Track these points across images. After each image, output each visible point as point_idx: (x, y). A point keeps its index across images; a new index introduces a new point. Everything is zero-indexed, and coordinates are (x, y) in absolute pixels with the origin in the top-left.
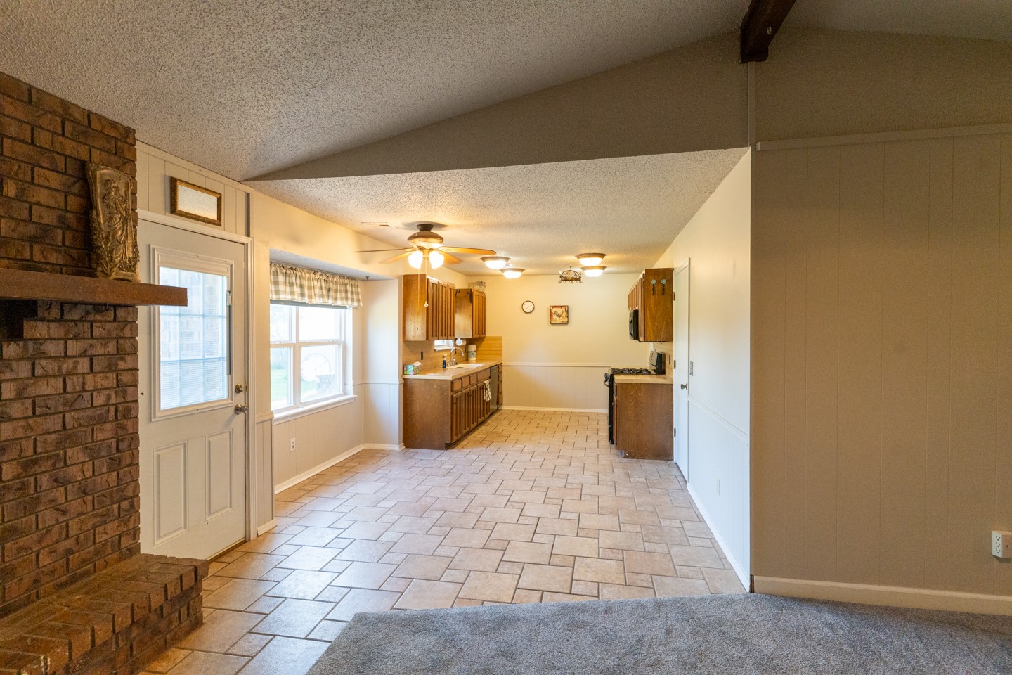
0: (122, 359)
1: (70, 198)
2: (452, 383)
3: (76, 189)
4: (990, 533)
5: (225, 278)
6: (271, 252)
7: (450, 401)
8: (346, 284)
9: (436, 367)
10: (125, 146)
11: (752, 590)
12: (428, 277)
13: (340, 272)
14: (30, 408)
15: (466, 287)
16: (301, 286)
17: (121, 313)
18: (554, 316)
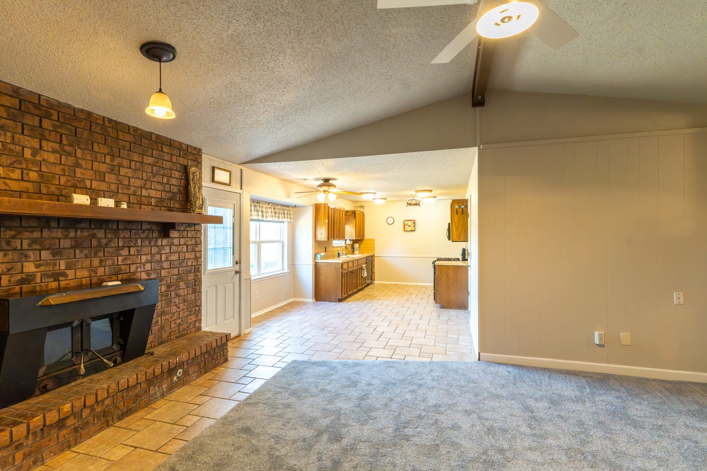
0: (197, 247)
1: (182, 181)
2: (342, 264)
3: (183, 178)
4: (594, 333)
5: (232, 210)
6: (251, 196)
7: (341, 274)
8: (284, 210)
9: (334, 256)
10: (199, 157)
11: (479, 360)
12: (329, 205)
13: (281, 203)
14: (169, 264)
15: (353, 209)
16: (262, 212)
17: (197, 227)
18: (406, 226)
